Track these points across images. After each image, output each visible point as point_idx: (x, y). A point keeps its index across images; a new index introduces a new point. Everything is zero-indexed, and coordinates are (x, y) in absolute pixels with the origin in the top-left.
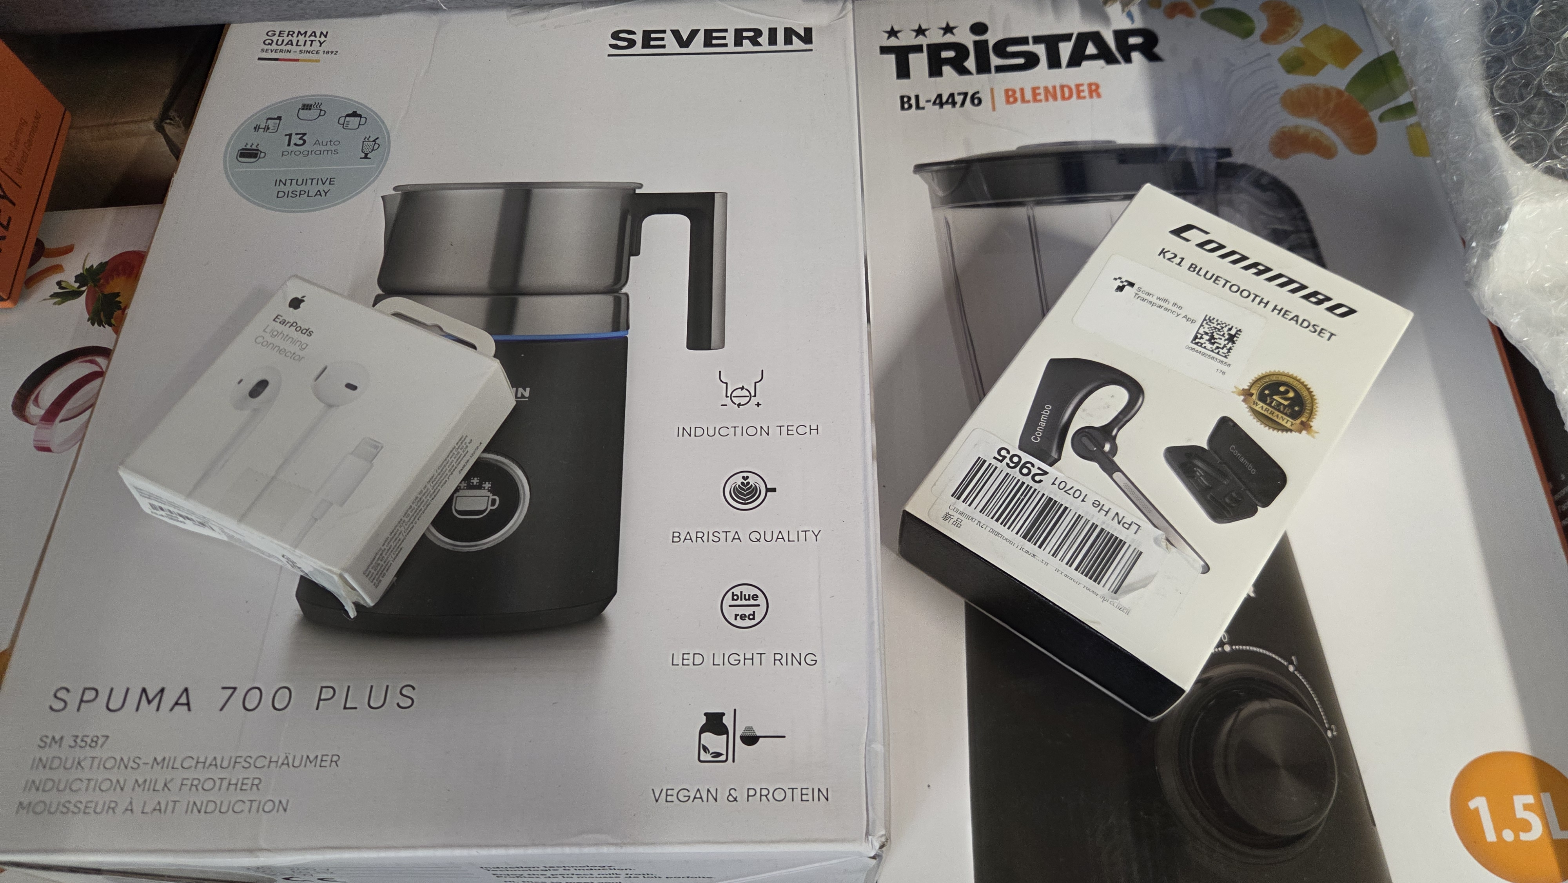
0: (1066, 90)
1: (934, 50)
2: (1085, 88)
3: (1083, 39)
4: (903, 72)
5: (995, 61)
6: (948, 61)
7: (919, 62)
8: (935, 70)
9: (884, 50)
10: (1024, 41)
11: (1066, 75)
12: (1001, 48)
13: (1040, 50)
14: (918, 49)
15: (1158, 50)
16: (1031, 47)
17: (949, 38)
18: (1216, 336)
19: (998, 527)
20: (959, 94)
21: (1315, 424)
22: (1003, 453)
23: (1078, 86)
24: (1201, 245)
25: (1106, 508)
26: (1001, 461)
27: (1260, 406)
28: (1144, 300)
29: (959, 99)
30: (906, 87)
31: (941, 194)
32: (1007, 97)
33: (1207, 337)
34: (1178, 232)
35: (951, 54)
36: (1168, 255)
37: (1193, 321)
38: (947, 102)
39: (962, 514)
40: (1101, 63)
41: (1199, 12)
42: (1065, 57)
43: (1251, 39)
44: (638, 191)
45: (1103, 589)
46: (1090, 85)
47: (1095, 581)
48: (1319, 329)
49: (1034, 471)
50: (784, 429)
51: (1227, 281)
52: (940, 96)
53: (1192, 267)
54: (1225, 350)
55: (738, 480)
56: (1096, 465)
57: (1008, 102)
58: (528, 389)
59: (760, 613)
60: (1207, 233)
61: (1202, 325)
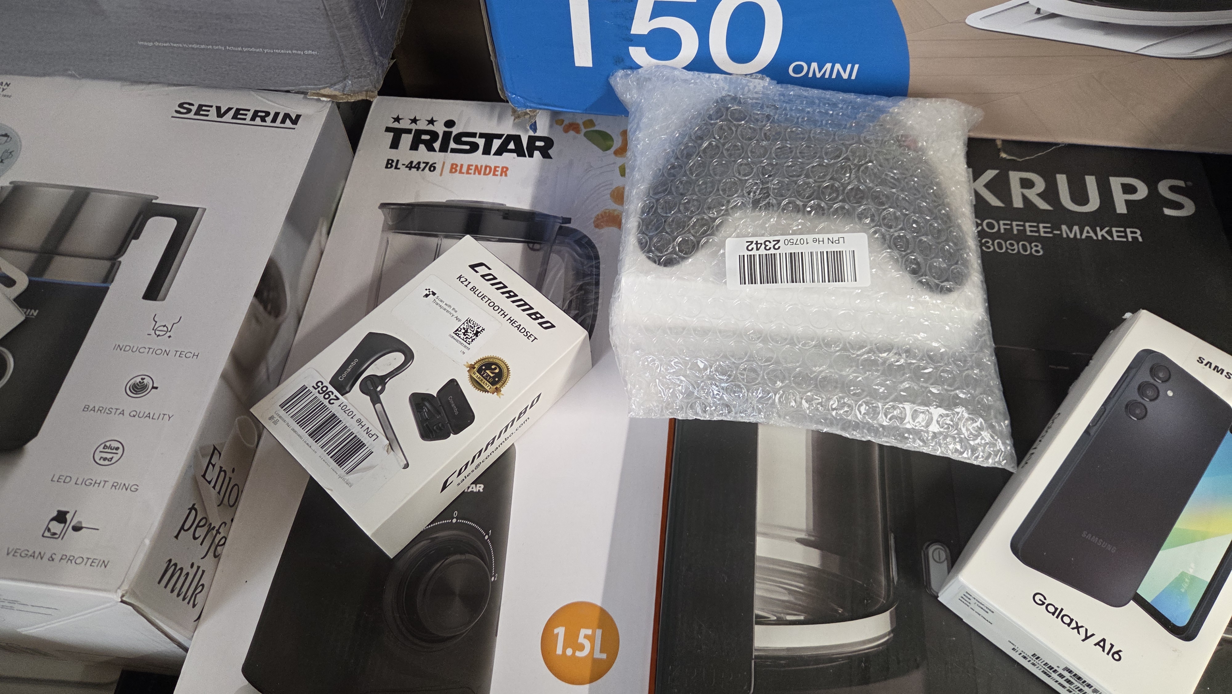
0: (488, 169)
1: (419, 133)
2: (499, 169)
3: (510, 138)
4: (395, 145)
5: (452, 145)
6: (425, 142)
7: (406, 140)
8: (414, 147)
9: (388, 129)
10: (473, 135)
11: (492, 160)
12: (458, 139)
13: (481, 142)
14: (409, 131)
15: (550, 152)
16: (477, 140)
17: (430, 127)
18: (469, 331)
19: (297, 427)
20: (424, 163)
21: (503, 390)
22: (319, 384)
23: (495, 167)
24: (483, 276)
25: (363, 424)
26: (316, 389)
27: (477, 376)
28: (437, 304)
29: (422, 166)
30: (394, 154)
31: (390, 223)
32: (452, 168)
33: (464, 331)
34: (473, 267)
35: (427, 137)
36: (462, 279)
37: (460, 320)
38: (415, 167)
39: (280, 417)
40: (515, 154)
41: (584, 130)
42: (494, 148)
43: (608, 152)
44: (154, 201)
45: (341, 471)
46: (503, 168)
47: (339, 465)
48: (529, 334)
49: (332, 397)
50: (178, 353)
51: (489, 299)
52: (411, 162)
53: (473, 289)
54: (470, 340)
55: (138, 379)
56: (368, 398)
57: (451, 172)
58: (37, 311)
59: (116, 457)
60: (490, 269)
61: (464, 323)
